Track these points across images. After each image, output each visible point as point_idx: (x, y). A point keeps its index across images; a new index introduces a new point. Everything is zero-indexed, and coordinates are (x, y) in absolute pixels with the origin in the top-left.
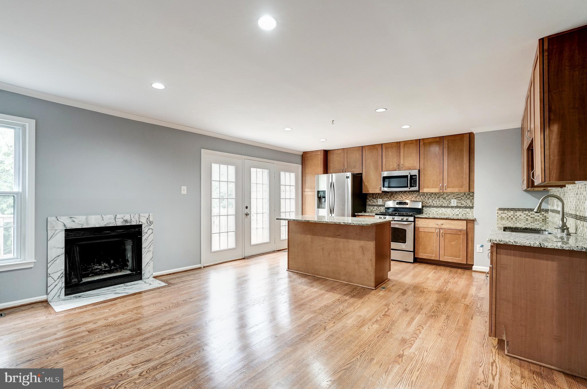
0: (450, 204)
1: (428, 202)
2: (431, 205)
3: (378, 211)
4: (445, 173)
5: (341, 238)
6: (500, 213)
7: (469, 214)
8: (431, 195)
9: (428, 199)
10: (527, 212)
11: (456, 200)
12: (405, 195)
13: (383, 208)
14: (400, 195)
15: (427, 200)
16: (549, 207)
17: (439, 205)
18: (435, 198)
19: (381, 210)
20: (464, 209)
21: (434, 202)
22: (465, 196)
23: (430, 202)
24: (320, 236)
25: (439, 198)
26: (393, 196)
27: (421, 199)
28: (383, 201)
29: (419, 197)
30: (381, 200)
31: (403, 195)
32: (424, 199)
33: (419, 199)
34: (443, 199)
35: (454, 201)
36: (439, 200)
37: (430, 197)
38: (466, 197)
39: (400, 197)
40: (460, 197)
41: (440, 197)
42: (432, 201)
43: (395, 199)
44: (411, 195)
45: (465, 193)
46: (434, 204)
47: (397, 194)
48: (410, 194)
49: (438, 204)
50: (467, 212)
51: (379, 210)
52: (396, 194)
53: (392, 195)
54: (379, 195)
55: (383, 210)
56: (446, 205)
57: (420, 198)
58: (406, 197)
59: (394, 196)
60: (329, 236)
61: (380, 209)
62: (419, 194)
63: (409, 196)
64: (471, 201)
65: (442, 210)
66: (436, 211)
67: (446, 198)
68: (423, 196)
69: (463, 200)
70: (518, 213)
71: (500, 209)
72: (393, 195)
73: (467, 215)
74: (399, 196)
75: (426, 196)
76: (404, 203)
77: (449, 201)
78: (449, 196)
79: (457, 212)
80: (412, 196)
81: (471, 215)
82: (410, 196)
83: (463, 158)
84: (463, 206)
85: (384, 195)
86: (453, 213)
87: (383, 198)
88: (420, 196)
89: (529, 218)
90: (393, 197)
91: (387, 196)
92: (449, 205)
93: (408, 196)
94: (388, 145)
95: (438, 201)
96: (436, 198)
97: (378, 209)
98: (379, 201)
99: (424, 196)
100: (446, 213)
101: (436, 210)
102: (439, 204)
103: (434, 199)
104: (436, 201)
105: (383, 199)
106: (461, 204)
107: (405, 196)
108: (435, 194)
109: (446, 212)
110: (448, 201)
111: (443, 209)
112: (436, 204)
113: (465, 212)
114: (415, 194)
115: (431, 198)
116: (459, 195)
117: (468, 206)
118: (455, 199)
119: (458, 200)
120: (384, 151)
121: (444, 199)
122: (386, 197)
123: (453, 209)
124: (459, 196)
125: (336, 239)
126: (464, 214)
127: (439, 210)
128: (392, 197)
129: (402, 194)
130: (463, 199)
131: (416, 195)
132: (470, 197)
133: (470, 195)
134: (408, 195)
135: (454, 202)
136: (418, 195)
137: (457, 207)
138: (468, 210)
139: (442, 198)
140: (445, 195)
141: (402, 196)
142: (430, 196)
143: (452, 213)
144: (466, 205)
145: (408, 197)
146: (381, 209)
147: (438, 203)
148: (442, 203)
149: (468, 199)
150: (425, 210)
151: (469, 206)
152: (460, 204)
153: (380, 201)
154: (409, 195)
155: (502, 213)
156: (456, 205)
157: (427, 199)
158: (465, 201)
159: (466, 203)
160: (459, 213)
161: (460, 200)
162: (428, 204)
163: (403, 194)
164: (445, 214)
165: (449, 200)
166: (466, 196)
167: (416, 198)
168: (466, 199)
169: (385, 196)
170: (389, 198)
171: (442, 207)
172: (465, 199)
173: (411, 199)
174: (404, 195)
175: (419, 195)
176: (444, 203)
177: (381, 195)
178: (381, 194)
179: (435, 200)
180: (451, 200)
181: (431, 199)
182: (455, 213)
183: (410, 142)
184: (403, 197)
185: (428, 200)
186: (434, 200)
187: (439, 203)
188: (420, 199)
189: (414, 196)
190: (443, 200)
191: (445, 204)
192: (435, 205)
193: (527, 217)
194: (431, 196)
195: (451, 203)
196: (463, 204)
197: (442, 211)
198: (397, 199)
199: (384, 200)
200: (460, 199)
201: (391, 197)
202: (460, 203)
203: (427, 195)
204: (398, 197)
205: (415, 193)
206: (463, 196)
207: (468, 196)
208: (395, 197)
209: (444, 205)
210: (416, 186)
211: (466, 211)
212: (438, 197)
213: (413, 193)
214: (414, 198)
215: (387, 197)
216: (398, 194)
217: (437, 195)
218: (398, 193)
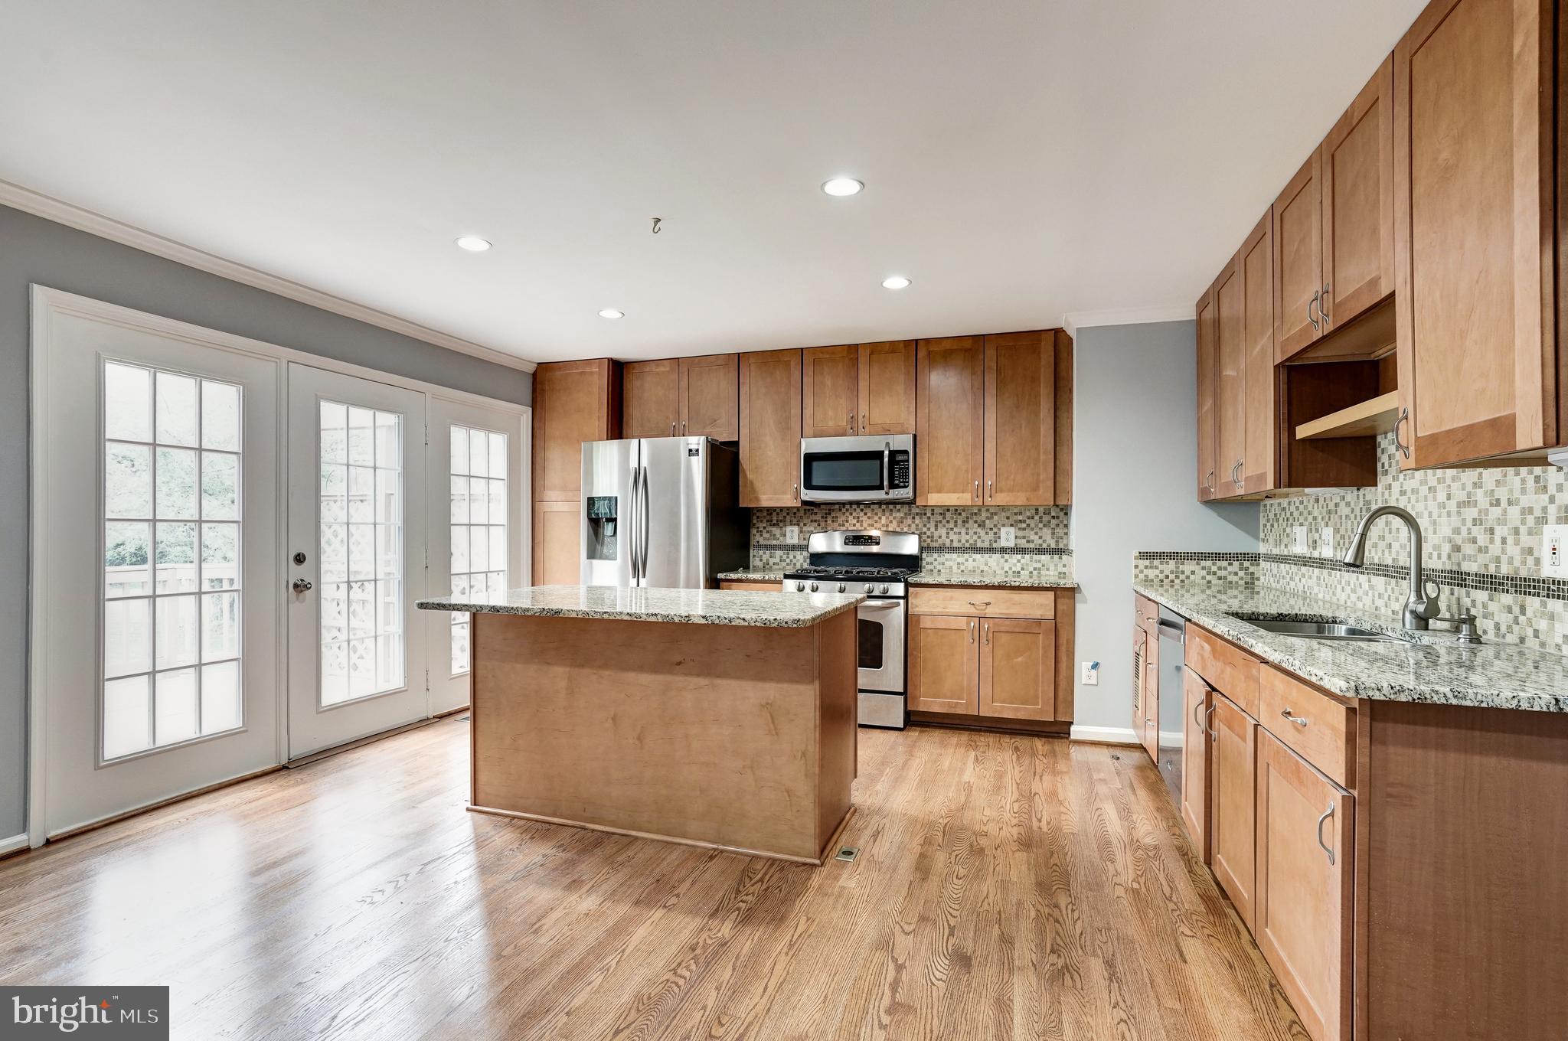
0: (996, 542)
1: (936, 534)
2: (944, 544)
3: (788, 564)
4: (990, 446)
5: (686, 675)
6: (1141, 567)
7: (1048, 569)
8: (944, 514)
9: (936, 526)
10: (1208, 563)
11: (1012, 530)
12: (869, 514)
13: (801, 554)
14: (854, 514)
15: (933, 529)
16: (1262, 548)
17: (967, 545)
18: (956, 522)
19: (794, 561)
20: (1036, 557)
21: (952, 536)
22: (1036, 518)
23: (940, 537)
24: (605, 666)
25: (968, 522)
26: (833, 517)
27: (917, 525)
28: (801, 532)
29: (909, 521)
30: (796, 529)
31: (862, 514)
32: (925, 526)
33: (909, 526)
34: (979, 526)
35: (1008, 533)
36: (968, 529)
37: (940, 522)
38: (1041, 522)
39: (855, 521)
40: (1024, 521)
41: (971, 521)
42: (948, 533)
43: (840, 525)
44: (887, 514)
45: (1037, 510)
46: (952, 541)
47: (844, 510)
48: (884, 511)
49: (963, 541)
50: (1043, 566)
51: (788, 561)
52: (840, 510)
53: (830, 514)
54: (788, 514)
55: (801, 561)
56: (986, 545)
57: (913, 522)
58: (870, 522)
59: (837, 517)
60: (641, 668)
61: (791, 557)
62: (910, 510)
63: (880, 518)
64: (1053, 534)
65: (974, 560)
66: (959, 563)
67: (987, 522)
68: (921, 518)
69: (1032, 529)
70: (1189, 567)
71: (1144, 555)
72: (833, 514)
73: (1043, 572)
74: (851, 518)
75: (929, 518)
76: (868, 540)
77: (995, 533)
78: (995, 517)
79: (1015, 565)
80: (891, 518)
81: (1052, 573)
82: (883, 518)
83: (1038, 404)
84: (1032, 546)
85: (805, 514)
86: (1006, 569)
87: (802, 524)
88: (914, 518)
89: (1215, 581)
90: (833, 521)
91: (814, 517)
92: (995, 545)
93: (876, 518)
94: (822, 353)
95: (963, 531)
96: (960, 522)
97: (788, 557)
98: (788, 534)
99: (925, 518)
100: (986, 568)
101: (960, 560)
102: (967, 541)
103: (951, 525)
104: (960, 533)
105: (801, 528)
106: (1028, 542)
107: (869, 518)
108: (956, 510)
109: (986, 564)
110: (991, 533)
111: (978, 556)
112: (959, 541)
113: (1038, 565)
114: (899, 510)
115: (944, 522)
116: (1021, 514)
117: (1045, 546)
118: (1012, 525)
119: (1020, 529)
120: (809, 371)
121: (982, 525)
122: (812, 521)
123: (1007, 556)
124: (1020, 518)
125: (669, 678)
126: (1035, 569)
127: (967, 560)
128: (829, 522)
129: (858, 510)
130: (1032, 525)
131: (902, 515)
132: (1049, 522)
133: (1049, 513)
134: (876, 514)
135: (1008, 536)
136: (906, 514)
137: (1015, 550)
138: (1045, 558)
139: (976, 522)
140: (984, 514)
141: (858, 517)
142: (940, 518)
143: (1003, 568)
144: (1041, 545)
145: (876, 522)
146: (795, 557)
147: (964, 537)
148: (975, 537)
149: (1045, 526)
150: (929, 559)
151: (1049, 545)
152: (1025, 540)
153: (792, 532)
154: (880, 514)
155: (1146, 567)
156: (1012, 544)
157: (932, 525)
158: (1036, 533)
159: (1040, 537)
160: (1023, 569)
161: (1024, 529)
162: (936, 541)
163: (862, 510)
164: (982, 571)
165: (995, 530)
166: (1041, 517)
167: (902, 522)
168: (1041, 525)
169: (808, 518)
170: (819, 525)
171: (974, 549)
172: (1037, 525)
173: (887, 526)
174: (865, 514)
175: (910, 514)
176: (979, 537)
177: (795, 513)
178: (795, 511)
179: (955, 530)
180: (999, 529)
181: (944, 526)
182: (1010, 568)
183: (887, 347)
184: (862, 521)
185: (936, 530)
186: (952, 529)
187: (968, 537)
188: (913, 526)
189: (895, 518)
190: (979, 530)
191: (983, 541)
192: (956, 544)
193: (1209, 578)
194: (944, 518)
195: (999, 537)
196: (1033, 541)
197: (975, 564)
198: (844, 525)
199: (805, 529)
200: (1024, 525)
201: (826, 521)
202: (1024, 537)
203: (933, 514)
204: (847, 521)
205: (898, 507)
206: (1033, 518)
207: (1046, 518)
208: (840, 520)
209: (979, 545)
210: (907, 484)
211: (1040, 561)
212: (964, 522)
213: (891, 507)
214: (895, 523)
215: (815, 521)
216: (847, 510)
217: (960, 514)
218: (848, 507)
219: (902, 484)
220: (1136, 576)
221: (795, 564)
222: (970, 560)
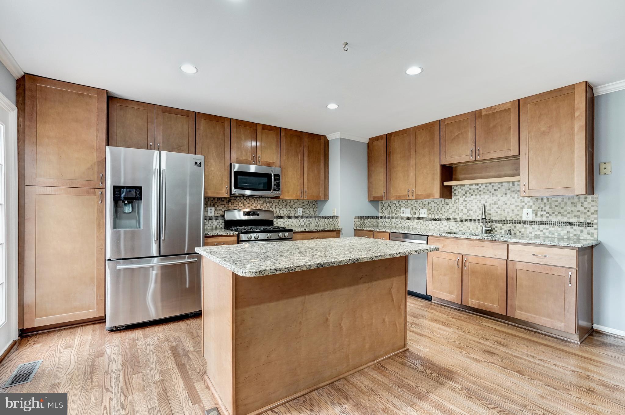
0: (296, 214)
1: (275, 211)
2: (278, 215)
3: (208, 226)
6: (356, 222)
7: (312, 224)
8: (278, 202)
9: (275, 207)
10: (369, 220)
11: (301, 209)
12: (248, 202)
13: (216, 221)
14: (242, 202)
15: (274, 209)
16: (380, 215)
17: (286, 215)
18: (282, 206)
19: (212, 225)
20: (308, 219)
21: (281, 212)
22: (309, 204)
23: (277, 212)
25: (286, 206)
26: (232, 203)
27: (268, 207)
28: (216, 210)
29: (265, 205)
30: (213, 208)
31: (245, 202)
32: (271, 207)
33: (265, 207)
34: (290, 207)
35: (300, 210)
36: (286, 208)
37: (277, 205)
38: (310, 206)
39: (242, 205)
40: (305, 206)
41: (288, 206)
42: (279, 210)
43: (235, 207)
44: (256, 202)
45: (309, 201)
46: (281, 213)
47: (237, 199)
48: (254, 200)
49: (285, 214)
50: (310, 222)
51: (209, 225)
52: (235, 199)
53: (230, 201)
54: (209, 201)
55: (216, 224)
56: (293, 215)
57: (267, 206)
58: (249, 205)
59: (233, 203)
61: (210, 223)
62: (265, 200)
63: (253, 204)
64: (313, 210)
65: (289, 221)
66: (283, 223)
67: (293, 206)
68: (269, 204)
69: (307, 209)
70: (366, 221)
71: (357, 218)
72: (232, 201)
73: (311, 225)
74: (240, 203)
75: (272, 204)
76: (253, 213)
77: (296, 210)
78: (296, 204)
79: (302, 222)
80: (257, 204)
81: (313, 225)
82: (254, 203)
84: (307, 215)
85: (218, 201)
86: (299, 224)
87: (216, 206)
88: (267, 204)
89: (371, 225)
90: (232, 205)
91: (222, 203)
92: (296, 215)
93: (251, 203)
94: (240, 123)
95: (285, 209)
96: (284, 206)
97: (209, 223)
98: (209, 211)
99: (271, 204)
100: (293, 224)
101: (284, 221)
102: (286, 214)
103: (281, 207)
104: (284, 210)
105: (216, 208)
106: (306, 214)
107: (248, 203)
108: (282, 201)
109: (293, 223)
110: (294, 210)
111: (290, 220)
112: (284, 214)
113: (309, 222)
114: (261, 200)
115: (278, 205)
116: (304, 203)
117: (311, 215)
118: (301, 207)
119: (304, 209)
121: (291, 207)
122: (221, 204)
123: (299, 219)
124: (304, 204)
126: (308, 224)
127: (286, 221)
128: (230, 205)
129: (243, 200)
130: (307, 207)
131: (262, 202)
132: (312, 206)
133: (312, 203)
134: (251, 202)
135: (300, 212)
136: (263, 202)
137: (302, 217)
138: (311, 219)
139: (289, 206)
140: (292, 203)
141: (243, 203)
142: (277, 204)
143: (298, 224)
144: (310, 215)
145: (251, 205)
146: (212, 223)
147: (285, 212)
148: (289, 212)
149: (311, 207)
150: (277, 221)
151: (312, 215)
152: (305, 213)
153: (211, 210)
154: (253, 202)
156: (301, 215)
157: (273, 207)
158: (308, 210)
159: (310, 212)
160: (304, 224)
161: (305, 209)
162: (275, 213)
163: (245, 200)
164: (291, 226)
165: (296, 209)
166: (310, 204)
167: (262, 206)
168: (310, 207)
169: (219, 203)
170: (225, 206)
171: (289, 217)
172: (309, 207)
173: (256, 207)
174: (247, 202)
175: (265, 202)
176: (290, 212)
177: (212, 200)
178: (212, 199)
179: (282, 209)
180: (297, 209)
181: (278, 207)
182: (301, 224)
183: (269, 128)
184: (245, 205)
185: (275, 209)
186: (281, 209)
187: (286, 212)
188: (266, 207)
189: (259, 204)
190: (290, 209)
191: (292, 213)
192: (282, 215)
193: (370, 224)
194: (278, 204)
195: (297, 212)
196: (307, 213)
197: (289, 223)
198: (237, 207)
199: (218, 208)
200: (305, 207)
201: (228, 205)
202: (305, 212)
203: (274, 202)
204: (238, 205)
205: (261, 199)
206: (307, 205)
207: (311, 205)
208: (235, 204)
209: (290, 215)
210: (279, 189)
211: (309, 221)
212: (285, 206)
213: (257, 199)
214: (259, 206)
215: (223, 204)
216: (238, 200)
217: (284, 203)
218: (238, 198)
219: (277, 189)
220: (355, 225)
221: (212, 226)
222: (287, 221)
